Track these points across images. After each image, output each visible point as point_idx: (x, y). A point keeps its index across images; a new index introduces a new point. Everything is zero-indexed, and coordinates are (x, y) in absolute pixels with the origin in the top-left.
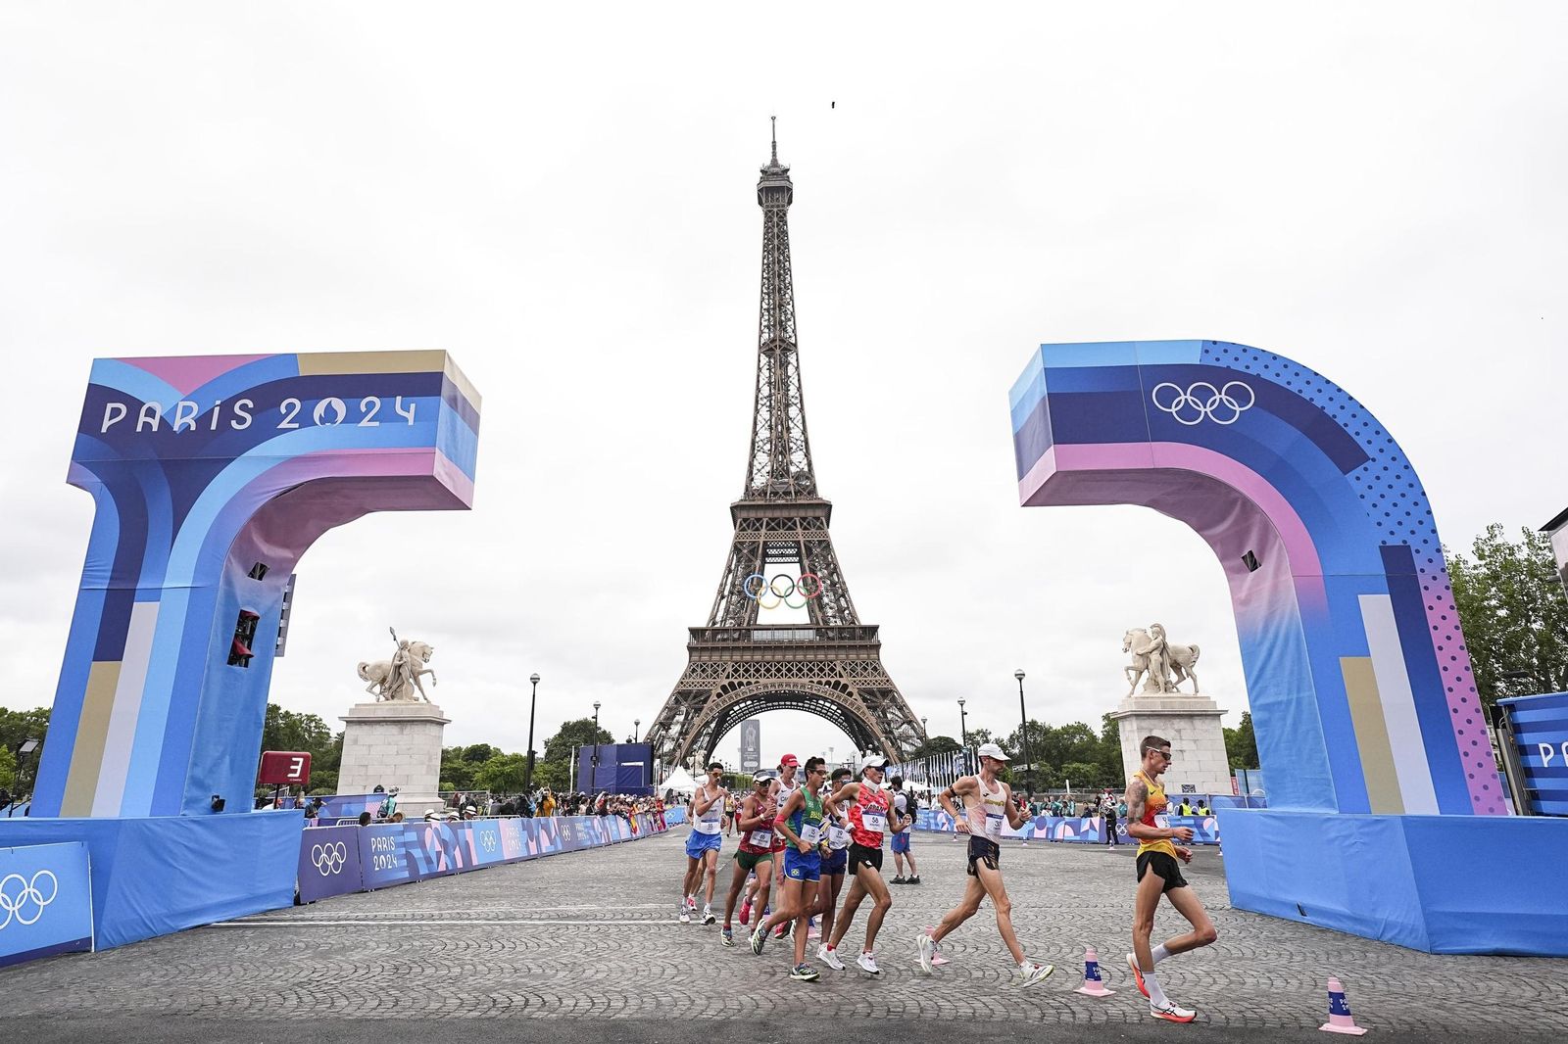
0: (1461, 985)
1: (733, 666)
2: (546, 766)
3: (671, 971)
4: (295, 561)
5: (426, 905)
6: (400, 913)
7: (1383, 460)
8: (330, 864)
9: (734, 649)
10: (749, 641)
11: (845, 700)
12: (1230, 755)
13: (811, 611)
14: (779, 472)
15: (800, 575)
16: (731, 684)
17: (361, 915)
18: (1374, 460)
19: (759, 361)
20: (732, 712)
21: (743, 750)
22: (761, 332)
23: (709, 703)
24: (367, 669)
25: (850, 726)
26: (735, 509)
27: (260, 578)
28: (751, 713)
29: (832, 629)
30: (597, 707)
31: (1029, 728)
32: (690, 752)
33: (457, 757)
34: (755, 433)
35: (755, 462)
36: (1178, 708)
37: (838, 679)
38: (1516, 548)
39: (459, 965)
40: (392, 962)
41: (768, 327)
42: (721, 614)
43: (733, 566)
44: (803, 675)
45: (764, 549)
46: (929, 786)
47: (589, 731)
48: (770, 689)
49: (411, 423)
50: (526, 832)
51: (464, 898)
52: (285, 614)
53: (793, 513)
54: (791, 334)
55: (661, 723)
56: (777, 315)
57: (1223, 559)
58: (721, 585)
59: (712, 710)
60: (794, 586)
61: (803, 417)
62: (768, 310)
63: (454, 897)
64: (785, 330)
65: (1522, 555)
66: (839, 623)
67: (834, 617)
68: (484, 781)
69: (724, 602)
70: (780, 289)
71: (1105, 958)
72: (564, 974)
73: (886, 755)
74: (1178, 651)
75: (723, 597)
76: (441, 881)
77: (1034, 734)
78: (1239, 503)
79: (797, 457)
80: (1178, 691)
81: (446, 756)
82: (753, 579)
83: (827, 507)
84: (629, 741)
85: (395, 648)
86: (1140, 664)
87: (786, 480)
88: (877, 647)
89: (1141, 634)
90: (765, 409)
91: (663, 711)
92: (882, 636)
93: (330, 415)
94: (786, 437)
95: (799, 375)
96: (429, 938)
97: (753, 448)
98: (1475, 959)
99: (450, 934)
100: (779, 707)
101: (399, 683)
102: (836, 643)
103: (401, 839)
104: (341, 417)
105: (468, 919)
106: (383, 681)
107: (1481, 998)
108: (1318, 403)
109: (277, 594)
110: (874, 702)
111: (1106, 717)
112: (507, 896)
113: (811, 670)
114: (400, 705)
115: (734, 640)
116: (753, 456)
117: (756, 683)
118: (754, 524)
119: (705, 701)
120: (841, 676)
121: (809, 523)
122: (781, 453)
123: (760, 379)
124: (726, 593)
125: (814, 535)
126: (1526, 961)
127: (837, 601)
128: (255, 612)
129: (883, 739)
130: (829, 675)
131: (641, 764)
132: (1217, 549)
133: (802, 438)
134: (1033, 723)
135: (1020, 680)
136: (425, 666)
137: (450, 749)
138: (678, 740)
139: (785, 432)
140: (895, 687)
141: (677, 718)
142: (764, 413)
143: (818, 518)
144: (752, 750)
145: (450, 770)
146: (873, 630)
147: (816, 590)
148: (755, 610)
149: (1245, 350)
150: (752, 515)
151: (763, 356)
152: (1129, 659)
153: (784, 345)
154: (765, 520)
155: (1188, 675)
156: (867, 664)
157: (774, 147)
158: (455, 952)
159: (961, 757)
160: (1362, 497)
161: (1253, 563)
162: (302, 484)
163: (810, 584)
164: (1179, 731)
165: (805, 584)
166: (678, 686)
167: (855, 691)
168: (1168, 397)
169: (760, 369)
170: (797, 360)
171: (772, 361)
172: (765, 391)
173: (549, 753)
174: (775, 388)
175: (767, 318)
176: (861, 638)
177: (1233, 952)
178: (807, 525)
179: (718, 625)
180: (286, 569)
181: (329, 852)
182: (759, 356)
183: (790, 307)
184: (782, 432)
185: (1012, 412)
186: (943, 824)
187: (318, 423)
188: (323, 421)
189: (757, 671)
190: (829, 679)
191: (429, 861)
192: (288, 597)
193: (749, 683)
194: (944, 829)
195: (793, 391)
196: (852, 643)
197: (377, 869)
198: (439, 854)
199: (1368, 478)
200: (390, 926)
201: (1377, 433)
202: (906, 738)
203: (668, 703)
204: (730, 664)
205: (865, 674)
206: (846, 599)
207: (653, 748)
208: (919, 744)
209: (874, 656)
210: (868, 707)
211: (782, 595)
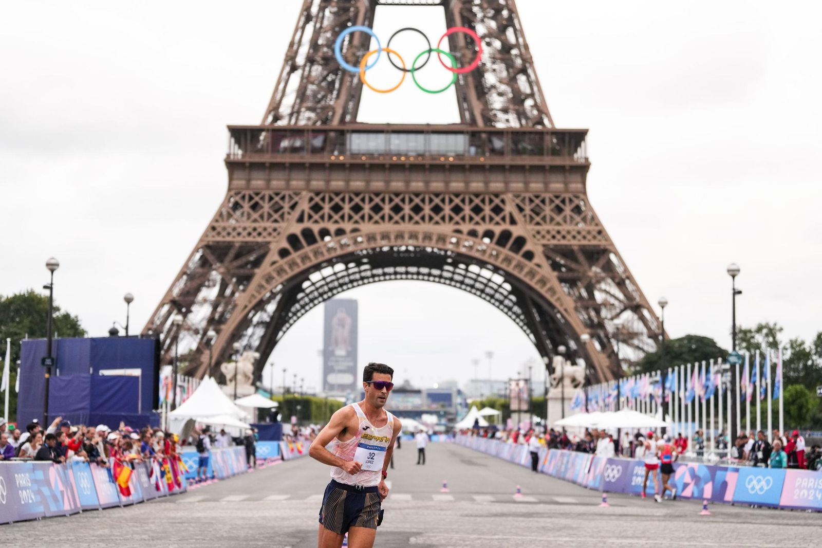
1: (311, 199)
9: (314, 167)
10: (342, 153)
11: (520, 267)
13: (462, 98)
15: (444, 30)
16: (307, 233)
20: (306, 285)
21: (327, 354)
23: (265, 268)
25: (527, 313)
28: (344, 287)
29: (500, 133)
30: (52, 267)
32: (227, 354)
37: (506, 226)
42: (289, 100)
43: (314, 10)
44: (443, 218)
46: (664, 419)
47: (38, 313)
48: (380, 243)
55: (173, 302)
58: (292, 44)
59: (269, 279)
60: (430, 51)
66: (514, 123)
67: (505, 110)
69: (295, 79)
73: (590, 365)
75: (294, 68)
82: (352, 35)
84: (114, 332)
88: (583, 169)
91: (178, 279)
100: (396, 277)
102: (507, 160)
110: (570, 270)
113: (457, 210)
115: (315, 151)
117: (355, 230)
119: (257, 263)
120: (513, 222)
124: (300, 60)
127: (512, 81)
129: (585, 337)
130: (491, 219)
131: (137, 372)
138: (206, 333)
140: (612, 244)
141: (204, 293)
146: (576, 138)
147: (473, 60)
148: (355, 95)
156: (563, 201)
159: (725, 371)
163: (462, 47)
165: (453, 47)
166: (205, 235)
167: (538, 251)
176: (555, 152)
179: (282, 123)
186: (686, 485)
189: (357, 209)
190: (491, 227)
193: (340, 232)
194: (687, 493)
196: (535, 161)
202: (627, 337)
203: (186, 265)
204: (306, 195)
205: (559, 218)
206: (528, 76)
207: (158, 345)
208: (651, 346)
209: (575, 186)
210: (562, 280)
211: (409, 67)
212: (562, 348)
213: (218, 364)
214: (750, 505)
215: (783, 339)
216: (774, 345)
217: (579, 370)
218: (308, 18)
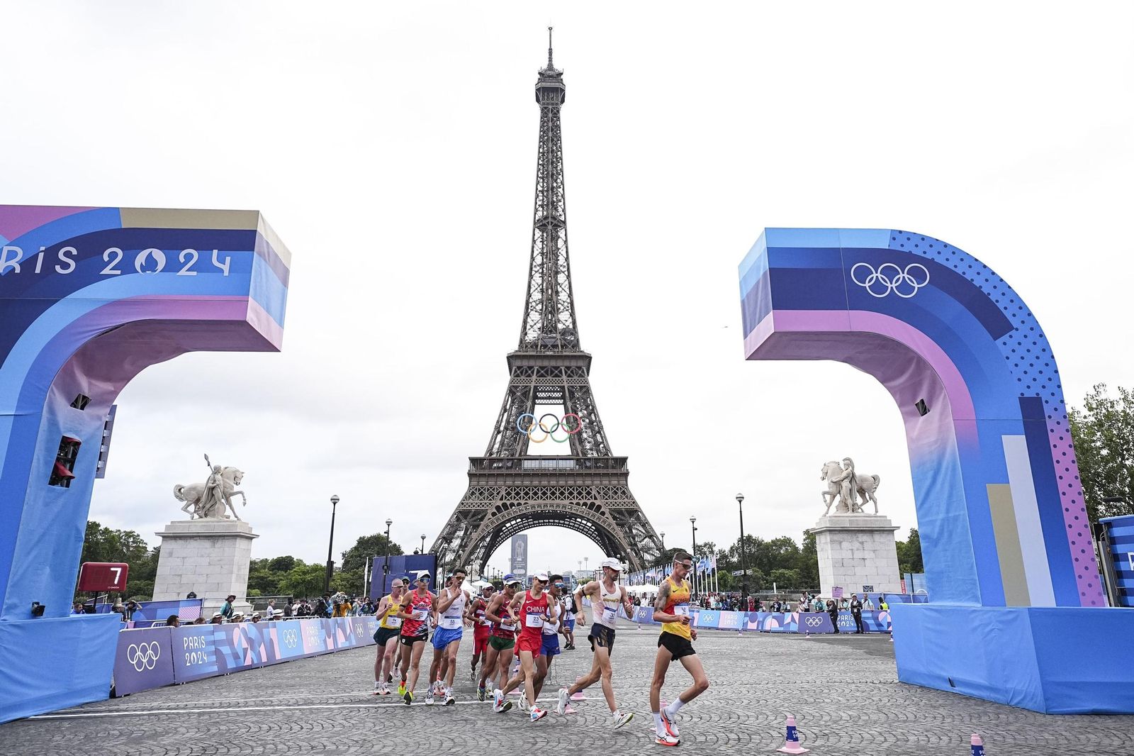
0: (1068, 737)
1: (506, 490)
2: (343, 575)
3: (447, 744)
4: (115, 394)
5: (232, 694)
6: (209, 702)
7: (1024, 329)
8: (145, 661)
9: (507, 475)
10: (520, 469)
11: (599, 518)
12: (901, 562)
13: (572, 445)
14: (548, 328)
16: (504, 505)
17: (172, 704)
18: (1017, 329)
19: (534, 235)
20: (504, 528)
21: (513, 560)
22: (536, 210)
23: (485, 521)
24: (182, 490)
25: (602, 539)
26: (511, 358)
27: (82, 408)
28: (520, 529)
29: (589, 459)
30: (389, 523)
31: (746, 541)
32: (468, 562)
33: (264, 567)
34: (529, 295)
35: (529, 320)
36: (862, 525)
37: (593, 501)
38: (1115, 403)
39: (261, 745)
40: (201, 745)
41: (542, 206)
42: (497, 446)
43: (508, 407)
44: (565, 497)
45: (535, 393)
47: (382, 544)
48: (537, 509)
49: (226, 273)
50: (324, 631)
51: (267, 687)
52: (106, 441)
53: (559, 363)
54: (561, 213)
55: (444, 538)
56: (550, 197)
57: (901, 405)
58: (498, 422)
59: (487, 526)
60: (558, 424)
61: (570, 283)
62: (542, 192)
63: (258, 687)
64: (556, 209)
65: (1120, 407)
66: (595, 455)
67: (591, 449)
68: (287, 587)
69: (499, 437)
70: (553, 174)
71: (801, 724)
72: (355, 749)
73: (631, 563)
74: (863, 480)
75: (499, 432)
76: (247, 674)
77: (750, 546)
78: (915, 361)
79: (564, 316)
80: (863, 511)
81: (253, 567)
82: (524, 417)
83: (588, 359)
84: (416, 553)
85: (209, 472)
86: (834, 489)
87: (554, 335)
88: (626, 474)
89: (836, 465)
90: (538, 275)
91: (446, 527)
92: (630, 465)
93: (150, 264)
94: (555, 300)
95: (567, 247)
96: (235, 722)
97: (527, 308)
98: (1078, 718)
99: (255, 719)
100: (544, 524)
101: (212, 503)
102: (592, 471)
103: (211, 638)
104: (161, 266)
105: (270, 706)
106: (197, 501)
107: (1082, 747)
108: (977, 283)
109: (99, 423)
110: (621, 520)
111: (807, 532)
112: (306, 685)
113: (571, 493)
114: (213, 522)
115: (508, 468)
116: (527, 314)
117: (525, 504)
118: (527, 372)
119: (482, 519)
120: (596, 499)
121: (572, 372)
122: (550, 312)
123: (535, 249)
124: (502, 429)
125: (576, 382)
126: (1114, 719)
127: (594, 436)
128: (77, 438)
129: (629, 550)
130: (586, 497)
132: (898, 397)
133: (569, 301)
134: (749, 537)
135: (740, 502)
136: (236, 489)
137: (257, 561)
138: (458, 552)
139: (554, 295)
140: (639, 507)
141: (458, 533)
142: (537, 279)
143: (580, 368)
144: (520, 559)
145: (258, 578)
146: (623, 460)
147: (577, 427)
148: (526, 444)
149: (923, 239)
150: (525, 363)
151: (537, 230)
152: (825, 486)
153: (555, 222)
154: (536, 368)
155: (870, 498)
156: (617, 489)
157: (550, 53)
158: (258, 734)
160: (1008, 358)
161: (923, 409)
162: (123, 325)
163: (572, 422)
164: (862, 543)
165: (568, 422)
166: (459, 507)
167: (607, 511)
168: (863, 274)
169: (534, 241)
170: (566, 235)
171: (545, 235)
172: (539, 260)
173: (345, 564)
174: (546, 258)
175: (541, 198)
176: (613, 467)
177: (900, 716)
178: (571, 372)
179: (494, 456)
180: (107, 401)
181: (144, 650)
182: (534, 230)
183: (561, 190)
184: (551, 295)
185: (740, 283)
187: (139, 271)
188: (143, 269)
189: (527, 494)
191: (236, 656)
192: (108, 426)
193: (519, 504)
195: (561, 261)
196: (605, 471)
197: (188, 664)
198: (245, 650)
199: (1012, 343)
200: (199, 713)
201: (1020, 308)
202: (647, 550)
203: (450, 520)
204: (505, 488)
205: (615, 497)
206: (601, 434)
207: (436, 558)
208: (658, 554)
209: (623, 482)
210: (617, 524)
211: (549, 431)
212: (618, 556)
213: (464, 566)
214: (705, 628)
215: (716, 549)
216: (712, 552)
217: (627, 566)
218: (505, 411)
